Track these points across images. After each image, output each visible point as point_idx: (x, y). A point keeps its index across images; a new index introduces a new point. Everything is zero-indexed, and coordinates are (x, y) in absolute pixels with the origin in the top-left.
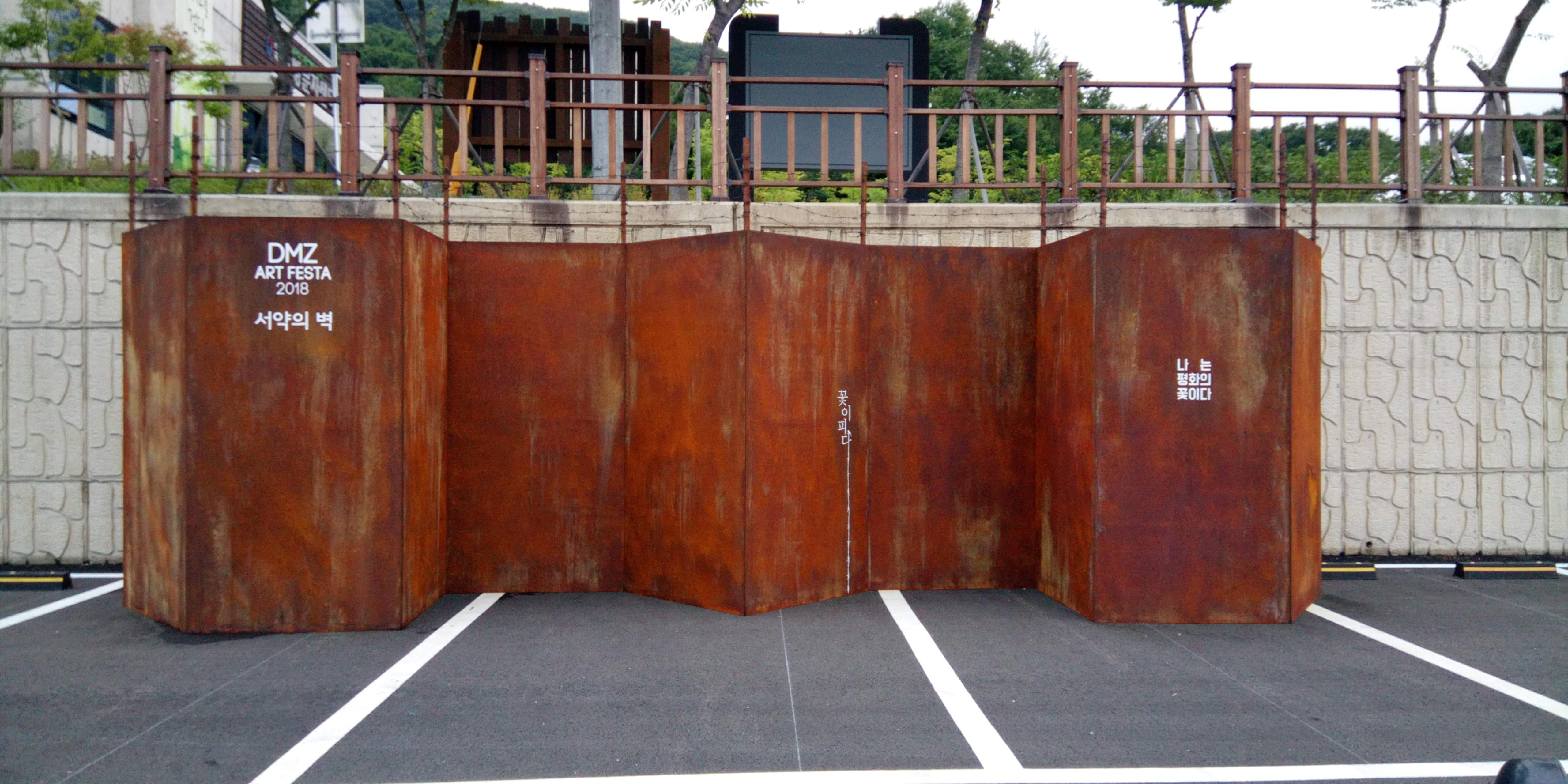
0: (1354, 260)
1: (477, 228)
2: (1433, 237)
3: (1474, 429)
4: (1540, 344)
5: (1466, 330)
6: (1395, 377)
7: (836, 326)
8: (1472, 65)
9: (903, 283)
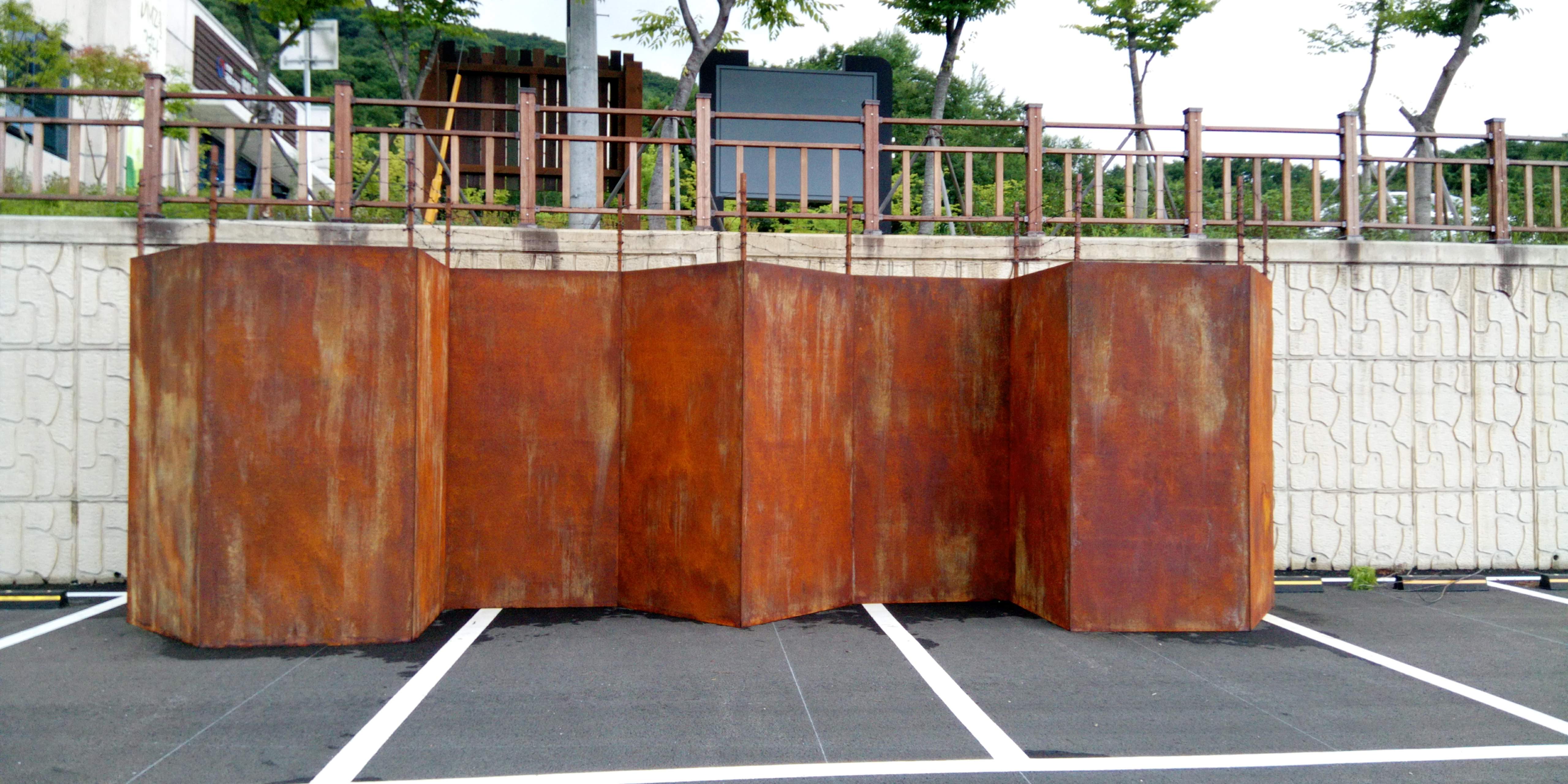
0: (1297, 292)
1: (468, 254)
2: (1371, 271)
3: (1409, 451)
4: (1468, 372)
5: (1401, 359)
6: (1336, 403)
7: (824, 351)
8: (1403, 111)
9: (885, 312)
